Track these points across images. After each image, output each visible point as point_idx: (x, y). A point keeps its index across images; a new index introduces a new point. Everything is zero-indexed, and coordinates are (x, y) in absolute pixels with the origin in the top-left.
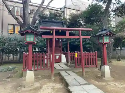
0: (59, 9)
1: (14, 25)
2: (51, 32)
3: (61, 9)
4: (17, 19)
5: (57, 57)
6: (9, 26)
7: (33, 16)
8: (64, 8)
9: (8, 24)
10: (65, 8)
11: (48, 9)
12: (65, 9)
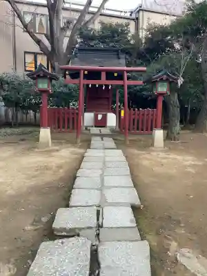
0: (128, 15)
1: (35, 54)
2: (86, 72)
3: (132, 12)
4: (39, 42)
5: (100, 117)
6: (27, 56)
7: (69, 33)
8: (138, 12)
9: (26, 53)
10: (140, 9)
11: (101, 15)
12: (141, 13)
